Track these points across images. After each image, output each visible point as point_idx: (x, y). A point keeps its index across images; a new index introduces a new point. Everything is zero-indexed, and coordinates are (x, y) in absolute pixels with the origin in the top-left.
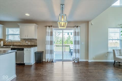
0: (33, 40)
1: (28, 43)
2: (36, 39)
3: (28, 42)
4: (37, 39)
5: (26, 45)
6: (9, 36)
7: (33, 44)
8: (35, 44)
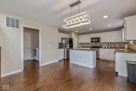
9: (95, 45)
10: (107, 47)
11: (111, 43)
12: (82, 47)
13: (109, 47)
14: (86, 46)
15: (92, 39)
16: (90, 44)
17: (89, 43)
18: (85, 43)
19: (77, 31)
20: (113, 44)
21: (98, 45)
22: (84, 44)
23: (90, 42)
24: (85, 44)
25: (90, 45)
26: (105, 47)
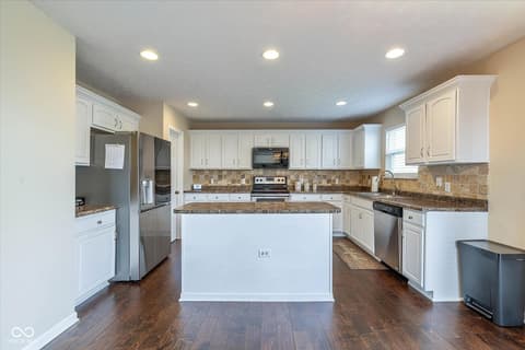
0: (466, 172)
1: (443, 188)
2: (483, 166)
3: (443, 181)
4: (485, 164)
5: (435, 197)
6: (397, 156)
7: (465, 192)
8: (479, 197)
9: (265, 182)
10: (307, 188)
11: (320, 173)
12: (206, 189)
13: (315, 188)
14: (224, 183)
15: (257, 151)
16: (243, 177)
17: (239, 171)
18: (221, 171)
19: (193, 105)
20: (325, 177)
21: (276, 182)
22: (216, 177)
23: (246, 164)
24: (220, 177)
25: (244, 182)
26: (303, 187)
